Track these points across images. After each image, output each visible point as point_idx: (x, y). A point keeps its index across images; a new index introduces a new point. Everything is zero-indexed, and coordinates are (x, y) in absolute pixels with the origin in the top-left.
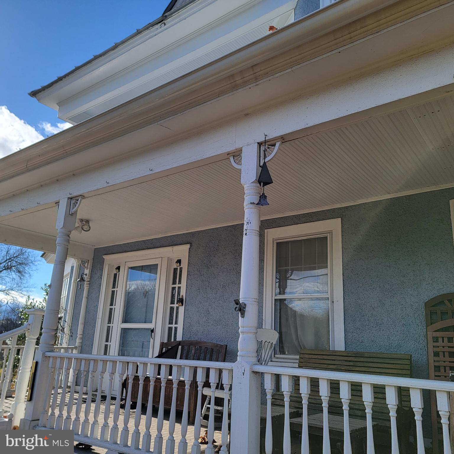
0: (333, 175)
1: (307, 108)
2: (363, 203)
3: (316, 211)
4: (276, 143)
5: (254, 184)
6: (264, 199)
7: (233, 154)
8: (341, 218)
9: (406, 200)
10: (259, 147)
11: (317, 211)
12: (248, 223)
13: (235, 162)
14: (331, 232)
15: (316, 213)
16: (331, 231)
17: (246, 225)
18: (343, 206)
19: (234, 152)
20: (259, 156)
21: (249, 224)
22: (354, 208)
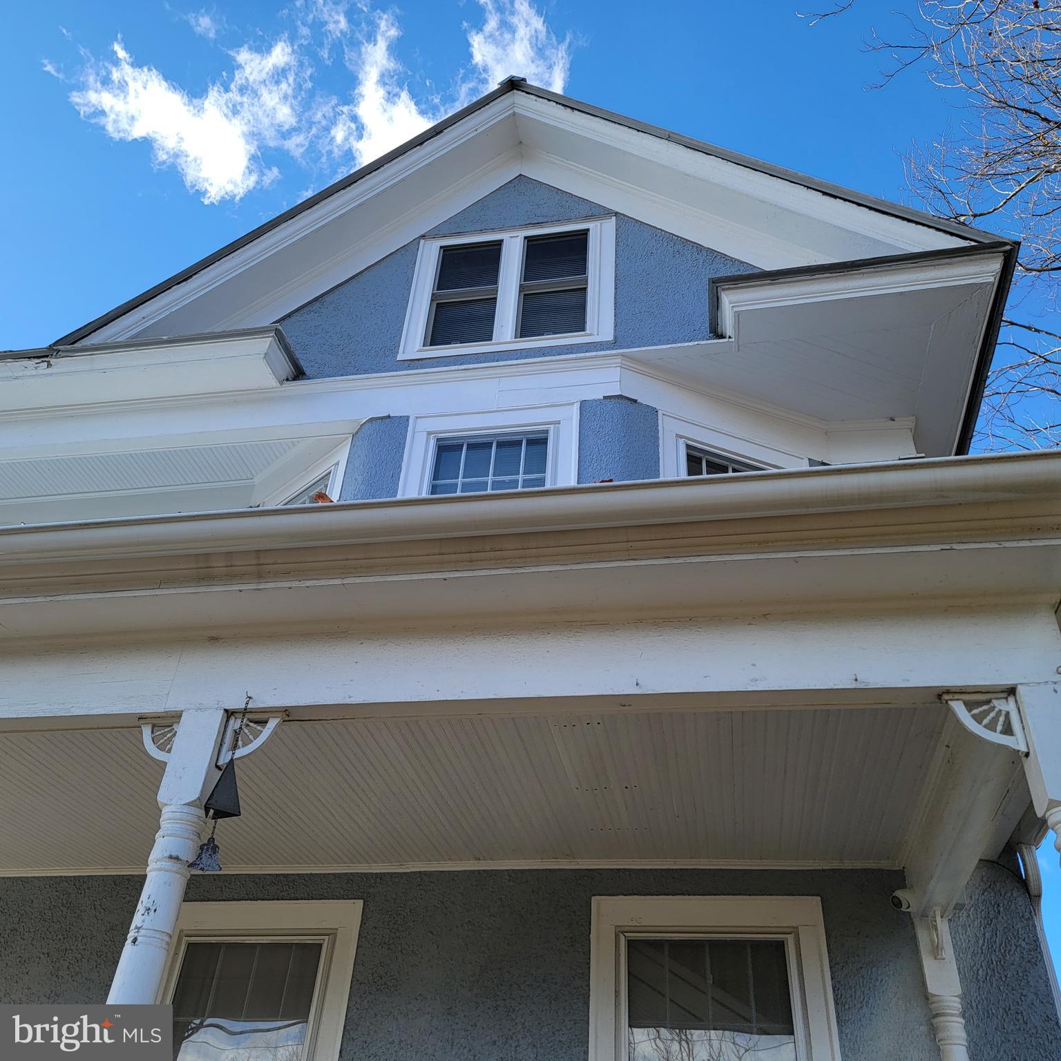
0: (370, 799)
1: (357, 662)
2: (420, 872)
3: (309, 872)
4: (268, 718)
5: (193, 810)
6: (210, 855)
7: (155, 721)
8: (362, 901)
9: (509, 881)
10: (225, 719)
11: (311, 874)
12: (149, 909)
13: (153, 741)
14: (332, 934)
15: (307, 879)
16: (334, 929)
17: (143, 915)
18: (375, 872)
19: (159, 717)
20: (219, 742)
21: (152, 913)
22: (397, 880)
